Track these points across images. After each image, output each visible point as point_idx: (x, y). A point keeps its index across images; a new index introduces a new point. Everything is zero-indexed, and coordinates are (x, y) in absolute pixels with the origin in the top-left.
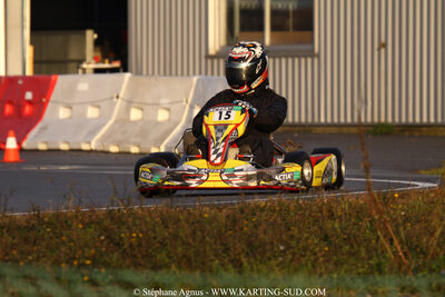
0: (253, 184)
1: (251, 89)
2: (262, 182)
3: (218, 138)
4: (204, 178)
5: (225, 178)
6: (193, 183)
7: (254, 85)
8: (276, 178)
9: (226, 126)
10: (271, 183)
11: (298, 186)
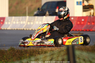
0: (39, 44)
1: (64, 19)
2: (41, 44)
3: (36, 33)
4: (28, 43)
5: (33, 43)
6: (26, 44)
7: (65, 18)
8: (45, 43)
9: (40, 29)
10: (44, 44)
11: (53, 45)
